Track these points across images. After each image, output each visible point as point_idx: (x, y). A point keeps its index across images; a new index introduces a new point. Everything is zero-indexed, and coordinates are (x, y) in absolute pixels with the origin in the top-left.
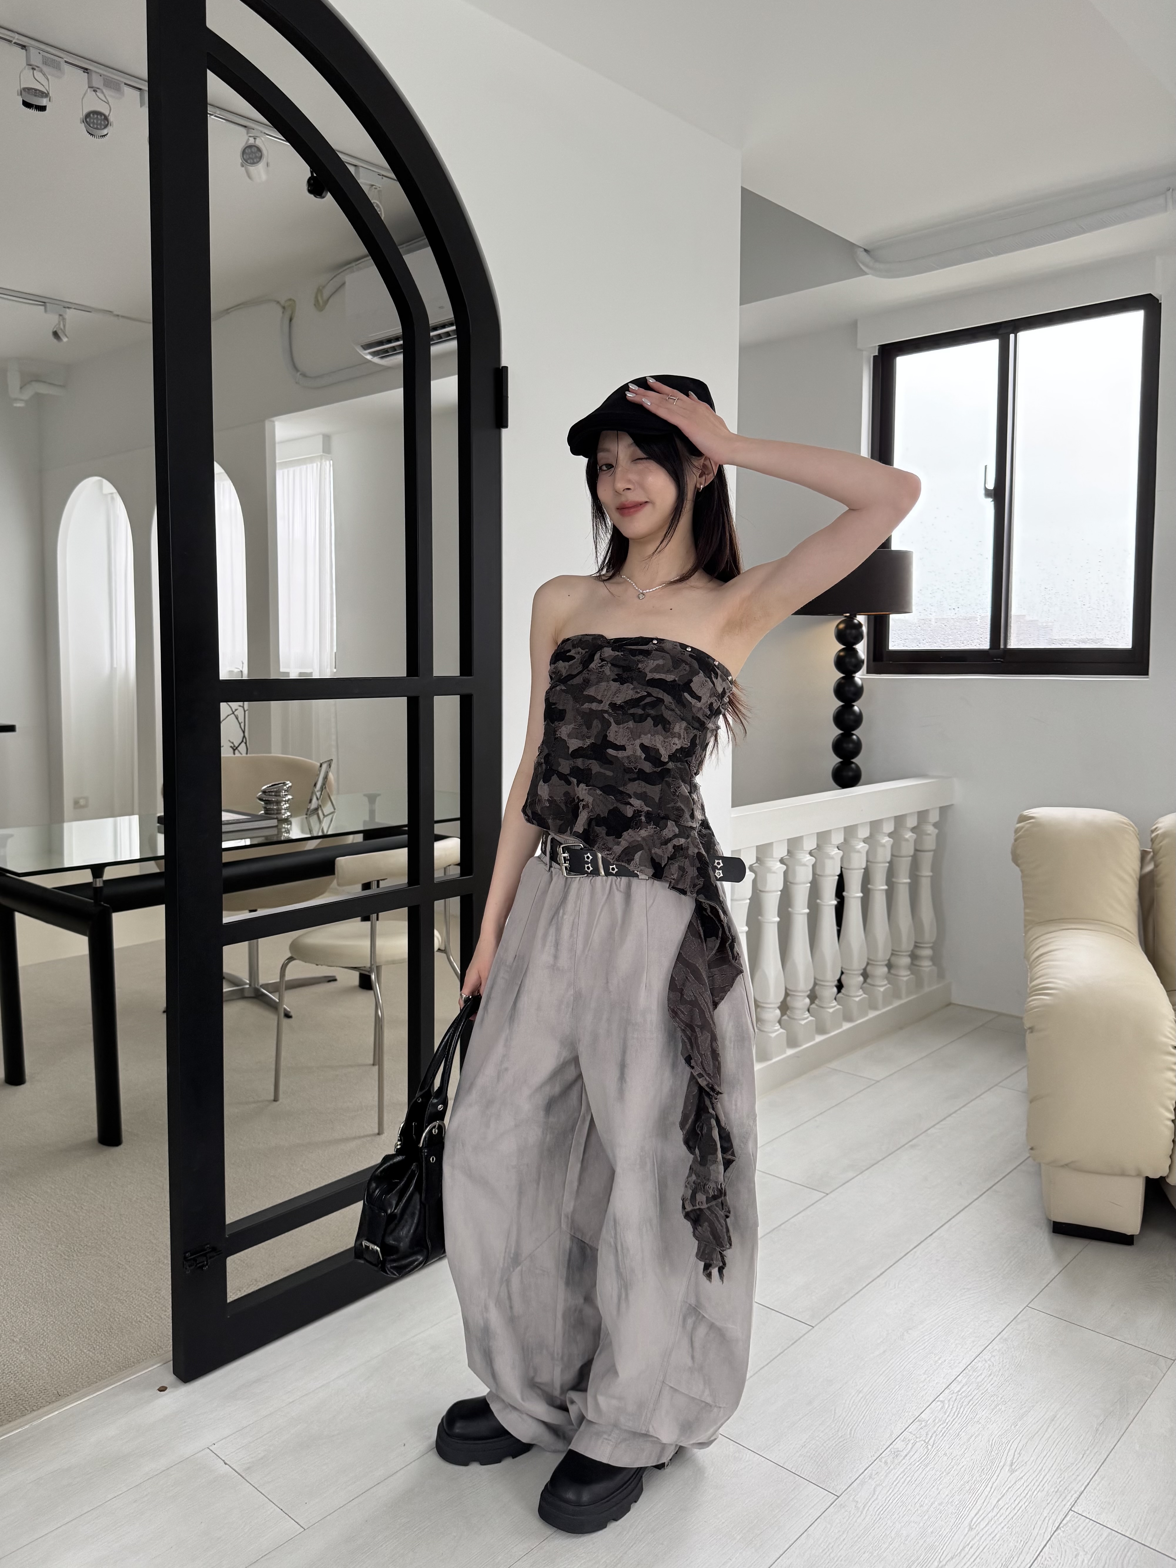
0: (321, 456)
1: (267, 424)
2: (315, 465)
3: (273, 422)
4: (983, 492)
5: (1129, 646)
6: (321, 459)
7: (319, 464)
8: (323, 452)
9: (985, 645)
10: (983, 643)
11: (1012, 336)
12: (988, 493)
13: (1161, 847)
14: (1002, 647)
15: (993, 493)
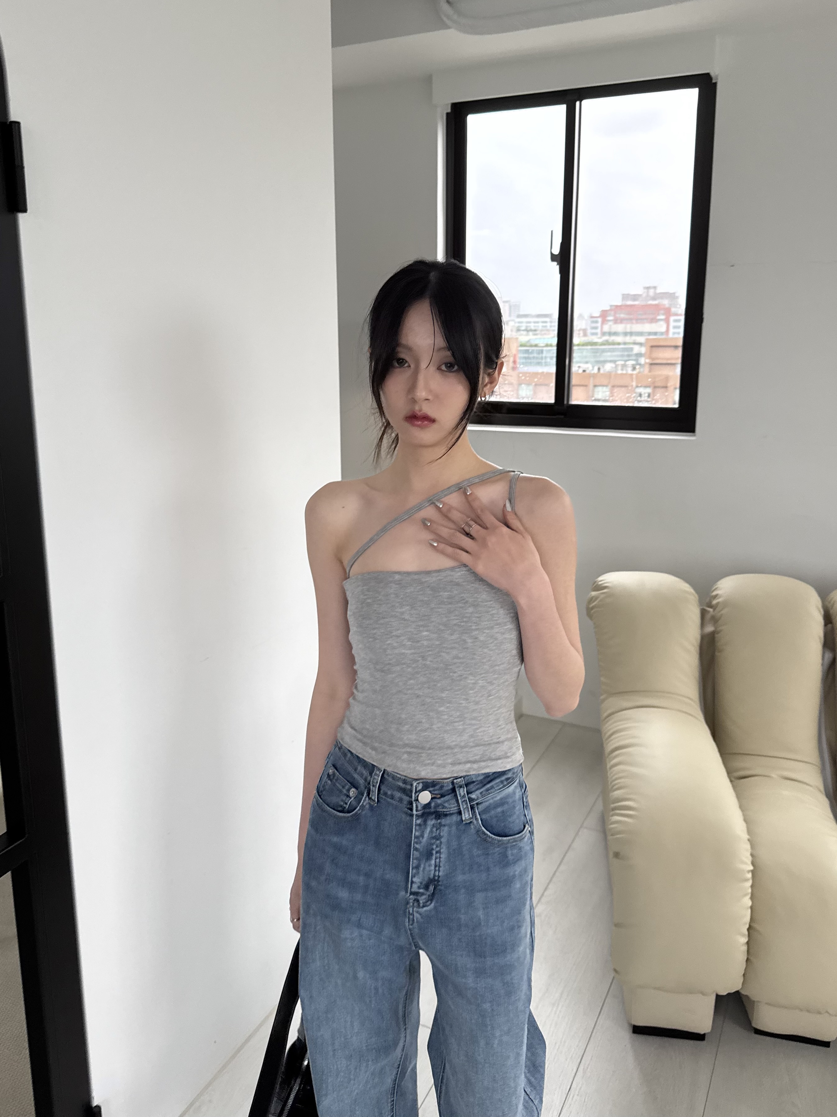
4: (549, 256)
5: (677, 406)
9: (550, 399)
10: (549, 397)
11: (578, 103)
12: (553, 258)
13: (722, 615)
14: (565, 402)
15: (559, 257)
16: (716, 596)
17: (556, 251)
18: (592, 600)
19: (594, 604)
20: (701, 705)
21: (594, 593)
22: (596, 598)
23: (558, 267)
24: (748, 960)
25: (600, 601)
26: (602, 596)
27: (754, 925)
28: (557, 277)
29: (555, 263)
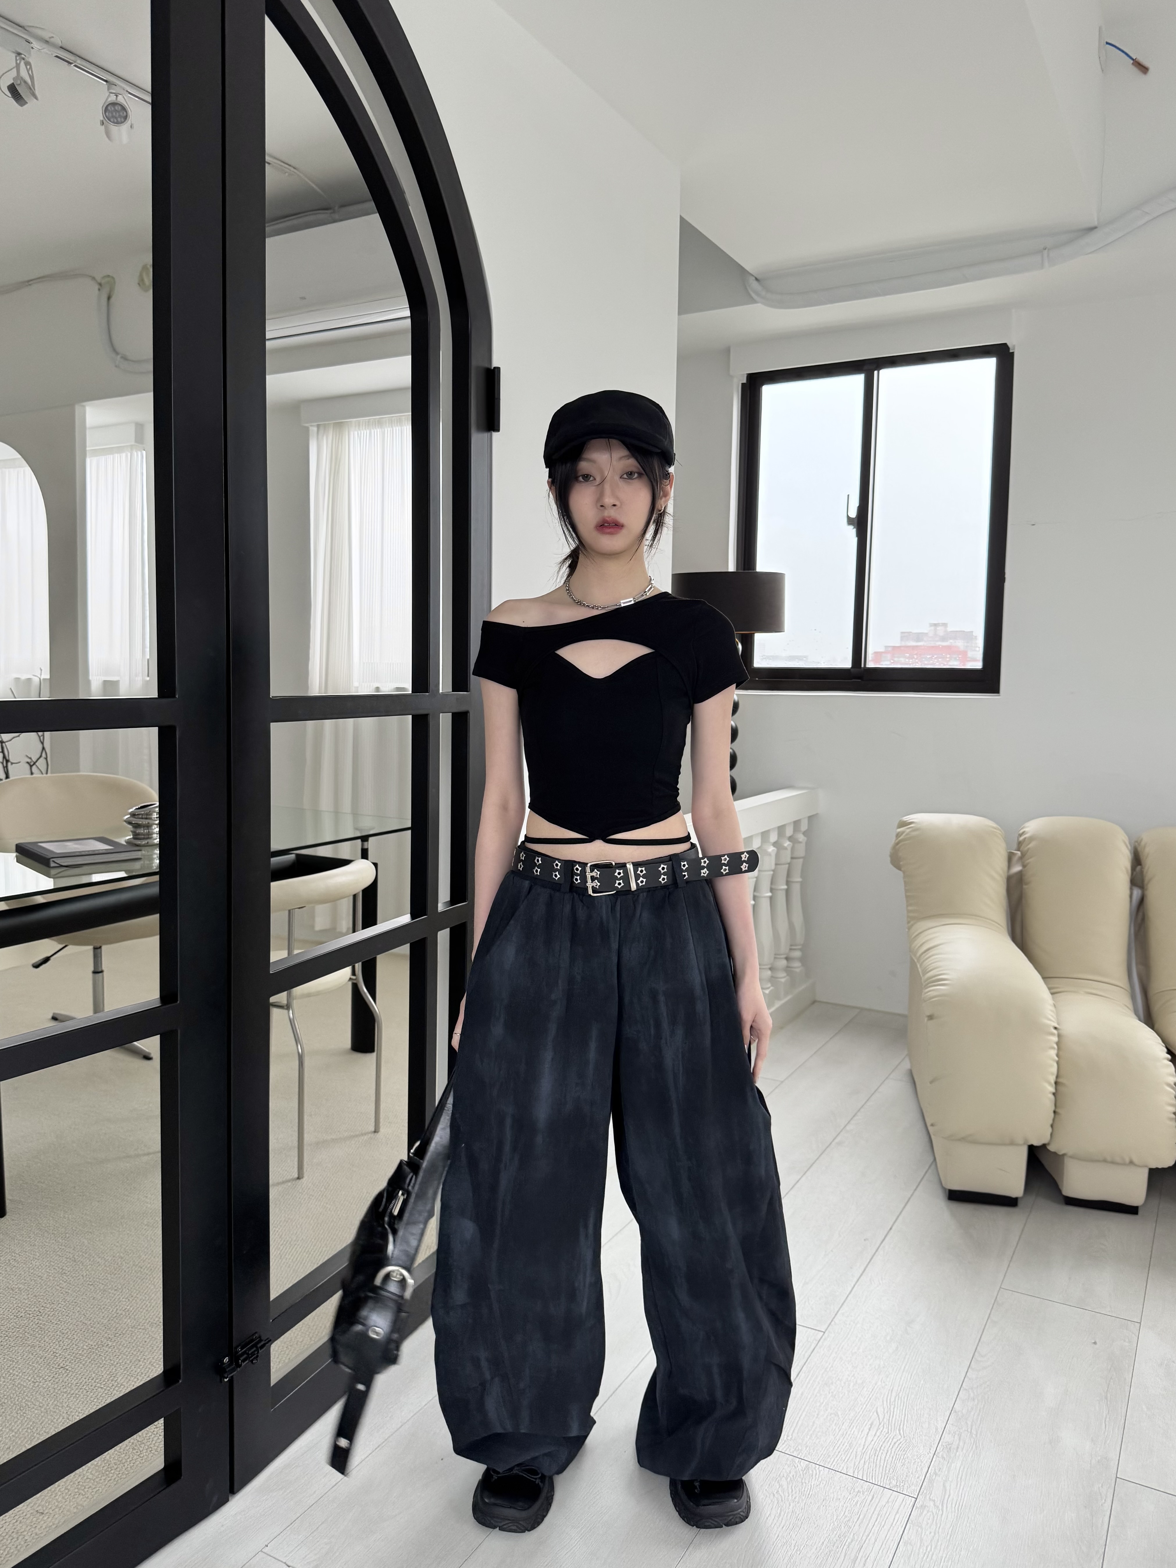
0: (132, 446)
1: (78, 408)
2: (124, 455)
3: (84, 406)
4: (845, 520)
5: (980, 666)
6: (132, 449)
7: (129, 454)
8: (136, 442)
9: (847, 664)
10: (846, 663)
11: (876, 373)
12: (850, 521)
13: (1028, 849)
14: (863, 666)
15: (856, 521)
16: (1023, 833)
17: (853, 514)
18: (898, 835)
19: (900, 838)
20: (1008, 930)
21: (899, 830)
22: (903, 832)
23: (855, 530)
24: (1055, 1112)
25: (907, 835)
26: (908, 830)
27: (1060, 1080)
28: (854, 541)
29: (851, 527)
